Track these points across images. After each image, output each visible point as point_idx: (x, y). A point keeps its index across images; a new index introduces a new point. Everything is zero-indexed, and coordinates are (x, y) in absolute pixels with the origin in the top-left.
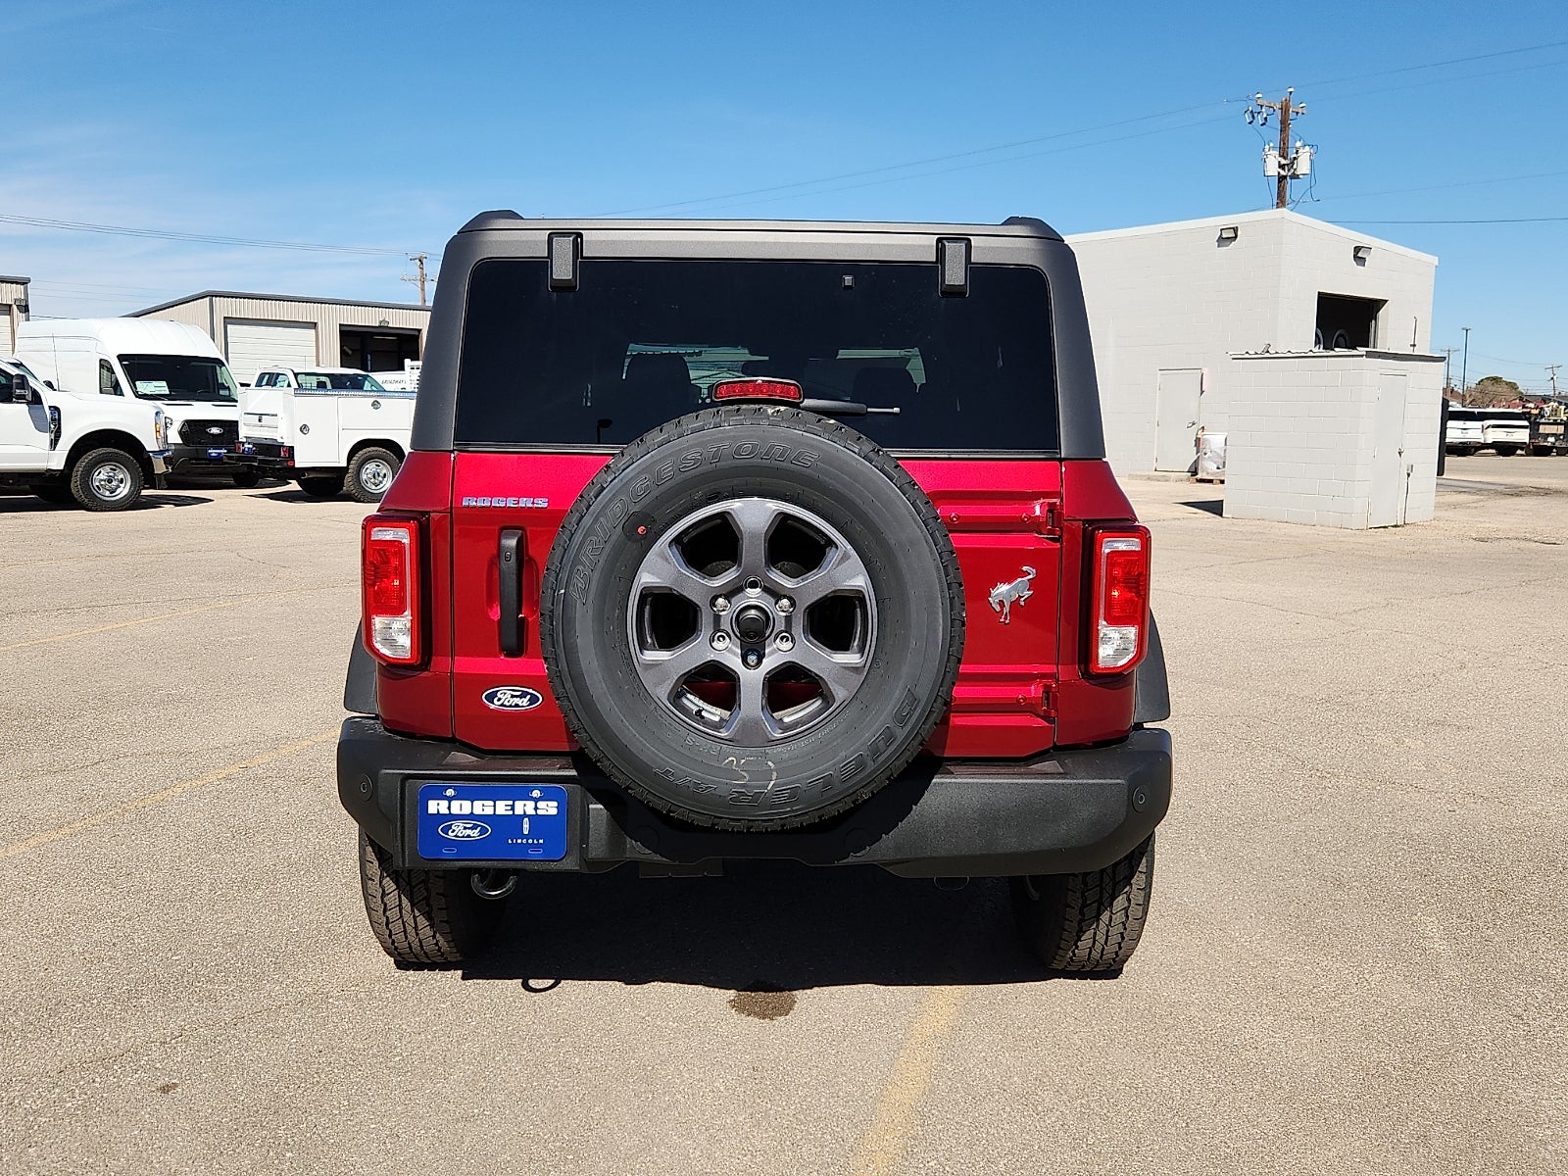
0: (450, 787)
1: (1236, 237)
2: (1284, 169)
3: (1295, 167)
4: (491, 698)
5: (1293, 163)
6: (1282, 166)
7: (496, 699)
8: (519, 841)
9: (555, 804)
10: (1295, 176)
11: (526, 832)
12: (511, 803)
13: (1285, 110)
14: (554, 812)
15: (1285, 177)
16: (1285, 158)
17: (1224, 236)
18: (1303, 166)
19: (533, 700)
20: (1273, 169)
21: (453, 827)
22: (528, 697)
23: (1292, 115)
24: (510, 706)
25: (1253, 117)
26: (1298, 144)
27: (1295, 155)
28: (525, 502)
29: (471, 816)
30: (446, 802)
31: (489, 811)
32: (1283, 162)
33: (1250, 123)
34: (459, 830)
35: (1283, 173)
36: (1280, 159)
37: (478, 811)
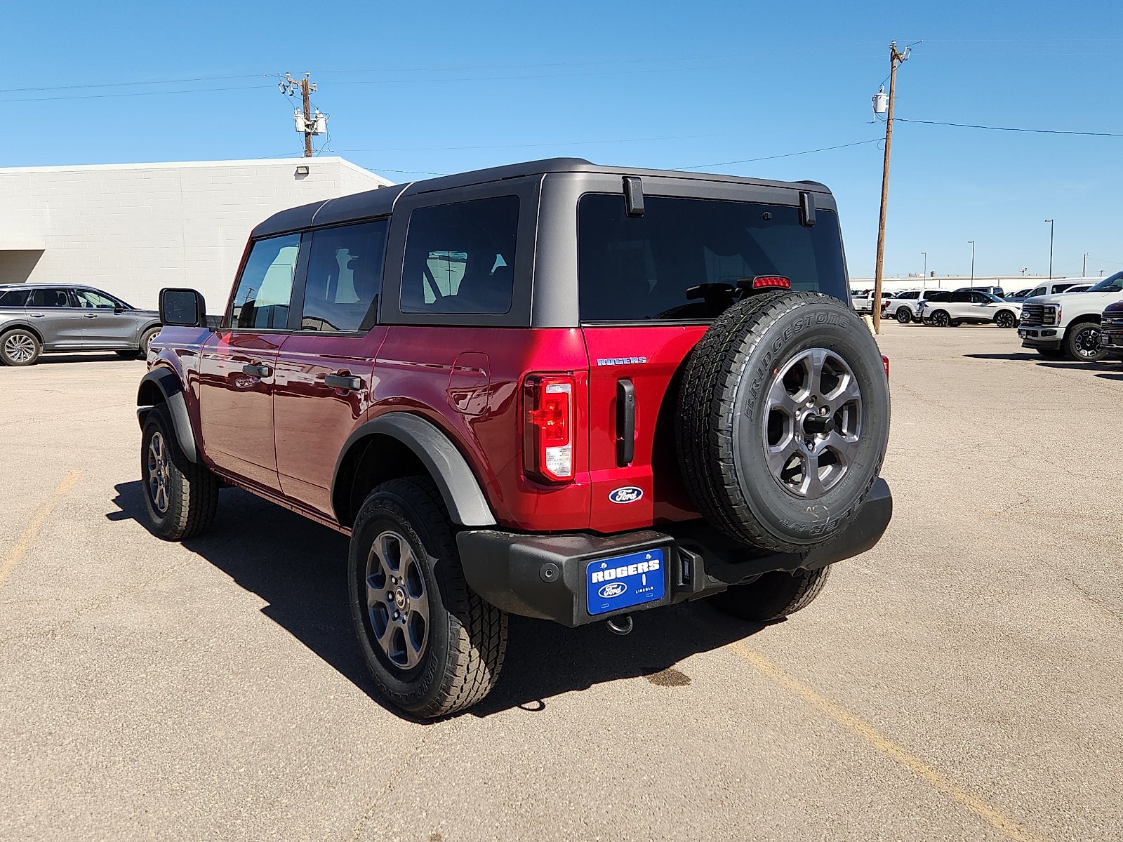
0: (603, 562)
1: (308, 173)
2: (308, 127)
3: (315, 126)
4: (614, 497)
5: (314, 124)
6: (307, 126)
7: (618, 496)
8: (641, 591)
9: (657, 561)
10: (315, 134)
11: (644, 584)
12: (635, 566)
13: (305, 87)
14: (657, 567)
15: (309, 133)
16: (308, 121)
17: (300, 172)
18: (321, 126)
19: (639, 494)
20: (302, 128)
21: (606, 589)
22: (636, 492)
23: (310, 91)
24: (626, 500)
25: (285, 89)
26: (317, 112)
27: (315, 119)
28: (635, 361)
29: (617, 580)
30: (602, 572)
31: (625, 574)
32: (308, 123)
33: (283, 93)
34: (611, 591)
35: (308, 130)
36: (306, 120)
37: (619, 576)
